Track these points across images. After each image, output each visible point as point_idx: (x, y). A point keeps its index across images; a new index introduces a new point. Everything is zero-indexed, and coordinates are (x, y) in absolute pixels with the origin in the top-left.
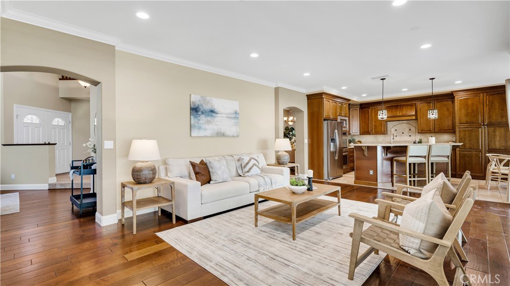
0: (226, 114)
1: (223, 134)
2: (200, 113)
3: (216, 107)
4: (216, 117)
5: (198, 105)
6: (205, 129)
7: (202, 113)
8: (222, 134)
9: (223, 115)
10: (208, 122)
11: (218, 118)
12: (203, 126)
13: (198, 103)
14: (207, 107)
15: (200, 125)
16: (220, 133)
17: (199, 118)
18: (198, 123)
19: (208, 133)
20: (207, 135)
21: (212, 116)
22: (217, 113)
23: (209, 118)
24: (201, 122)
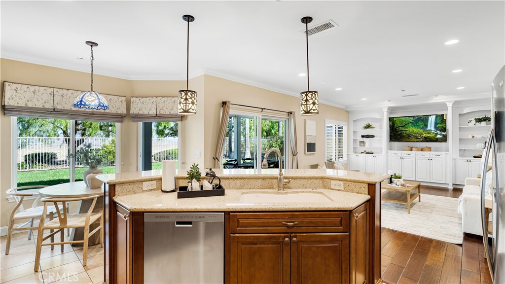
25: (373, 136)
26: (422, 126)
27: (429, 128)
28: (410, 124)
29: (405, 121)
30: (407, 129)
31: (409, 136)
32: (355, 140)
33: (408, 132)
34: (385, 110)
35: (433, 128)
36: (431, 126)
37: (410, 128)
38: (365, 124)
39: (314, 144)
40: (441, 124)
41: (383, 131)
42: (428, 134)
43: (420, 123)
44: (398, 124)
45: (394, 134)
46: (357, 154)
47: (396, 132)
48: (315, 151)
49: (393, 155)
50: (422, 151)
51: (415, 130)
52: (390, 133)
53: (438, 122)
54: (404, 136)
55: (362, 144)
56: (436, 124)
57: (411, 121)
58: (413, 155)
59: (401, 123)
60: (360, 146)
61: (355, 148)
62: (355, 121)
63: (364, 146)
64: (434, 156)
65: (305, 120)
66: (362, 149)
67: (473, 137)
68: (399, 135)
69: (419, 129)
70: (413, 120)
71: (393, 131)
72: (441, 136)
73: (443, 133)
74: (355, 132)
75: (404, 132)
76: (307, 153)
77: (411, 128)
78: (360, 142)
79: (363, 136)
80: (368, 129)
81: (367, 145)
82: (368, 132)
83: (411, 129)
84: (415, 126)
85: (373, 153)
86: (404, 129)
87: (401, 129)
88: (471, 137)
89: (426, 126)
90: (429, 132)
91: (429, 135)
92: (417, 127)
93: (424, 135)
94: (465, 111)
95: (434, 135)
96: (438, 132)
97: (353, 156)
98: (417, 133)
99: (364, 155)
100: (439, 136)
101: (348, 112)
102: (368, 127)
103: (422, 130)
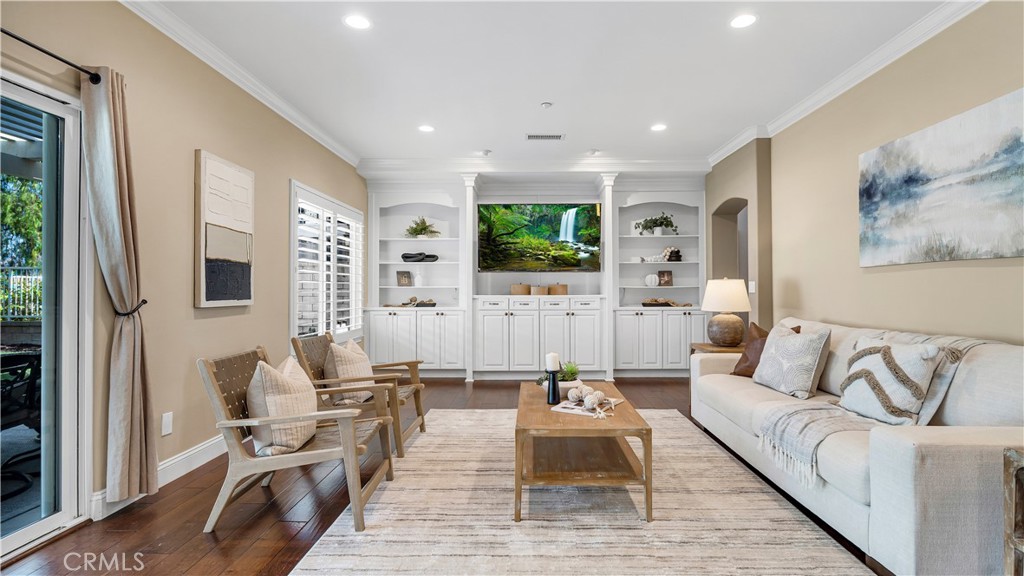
0: (959, 171)
1: (950, 253)
2: (876, 199)
3: (921, 163)
4: (922, 195)
5: (874, 177)
6: (891, 243)
7: (884, 196)
8: (944, 250)
9: (945, 182)
10: (900, 219)
11: (931, 197)
12: (886, 235)
13: (873, 170)
14: (895, 173)
15: (878, 232)
16: (938, 251)
17: (876, 214)
18: (873, 229)
19: (899, 254)
20: (898, 262)
21: (910, 196)
22: (929, 180)
23: (901, 207)
24: (881, 223)
25: (433, 258)
26: (547, 234)
27: (561, 239)
28: (524, 230)
29: (513, 223)
30: (518, 240)
31: (522, 254)
32: (384, 268)
33: (519, 246)
34: (470, 183)
35: (570, 239)
36: (566, 234)
37: (523, 236)
38: (410, 222)
39: (244, 269)
40: (586, 229)
41: (460, 244)
42: (561, 249)
43: (544, 226)
44: (498, 230)
45: (491, 249)
46: (390, 309)
47: (495, 246)
48: (250, 298)
49: (488, 306)
50: (549, 294)
51: (535, 242)
52: (481, 246)
53: (581, 224)
54: (511, 254)
55: (405, 280)
56: (577, 229)
57: (526, 223)
58: (534, 306)
59: (505, 226)
60: (400, 284)
61: (383, 292)
62: (384, 212)
63: (410, 284)
64: (579, 306)
65: (197, 153)
66: (406, 293)
67: (643, 260)
68: (501, 252)
69: (542, 241)
70: (530, 221)
71: (489, 244)
72: (587, 255)
73: (591, 248)
74: (384, 244)
75: (512, 246)
76: (204, 303)
77: (526, 237)
78: (398, 273)
79: (406, 257)
80: (421, 237)
81: (418, 281)
82: (422, 244)
83: (527, 241)
84: (534, 233)
85: (434, 305)
86: (511, 240)
87: (505, 239)
88: (638, 261)
89: (557, 232)
90: (562, 246)
91: (562, 253)
92: (539, 234)
93: (552, 253)
94: (631, 201)
95: (572, 252)
96: (581, 245)
97: (380, 315)
98: (538, 249)
99: (411, 309)
100: (582, 255)
101: (364, 181)
102: (421, 229)
103: (548, 242)
